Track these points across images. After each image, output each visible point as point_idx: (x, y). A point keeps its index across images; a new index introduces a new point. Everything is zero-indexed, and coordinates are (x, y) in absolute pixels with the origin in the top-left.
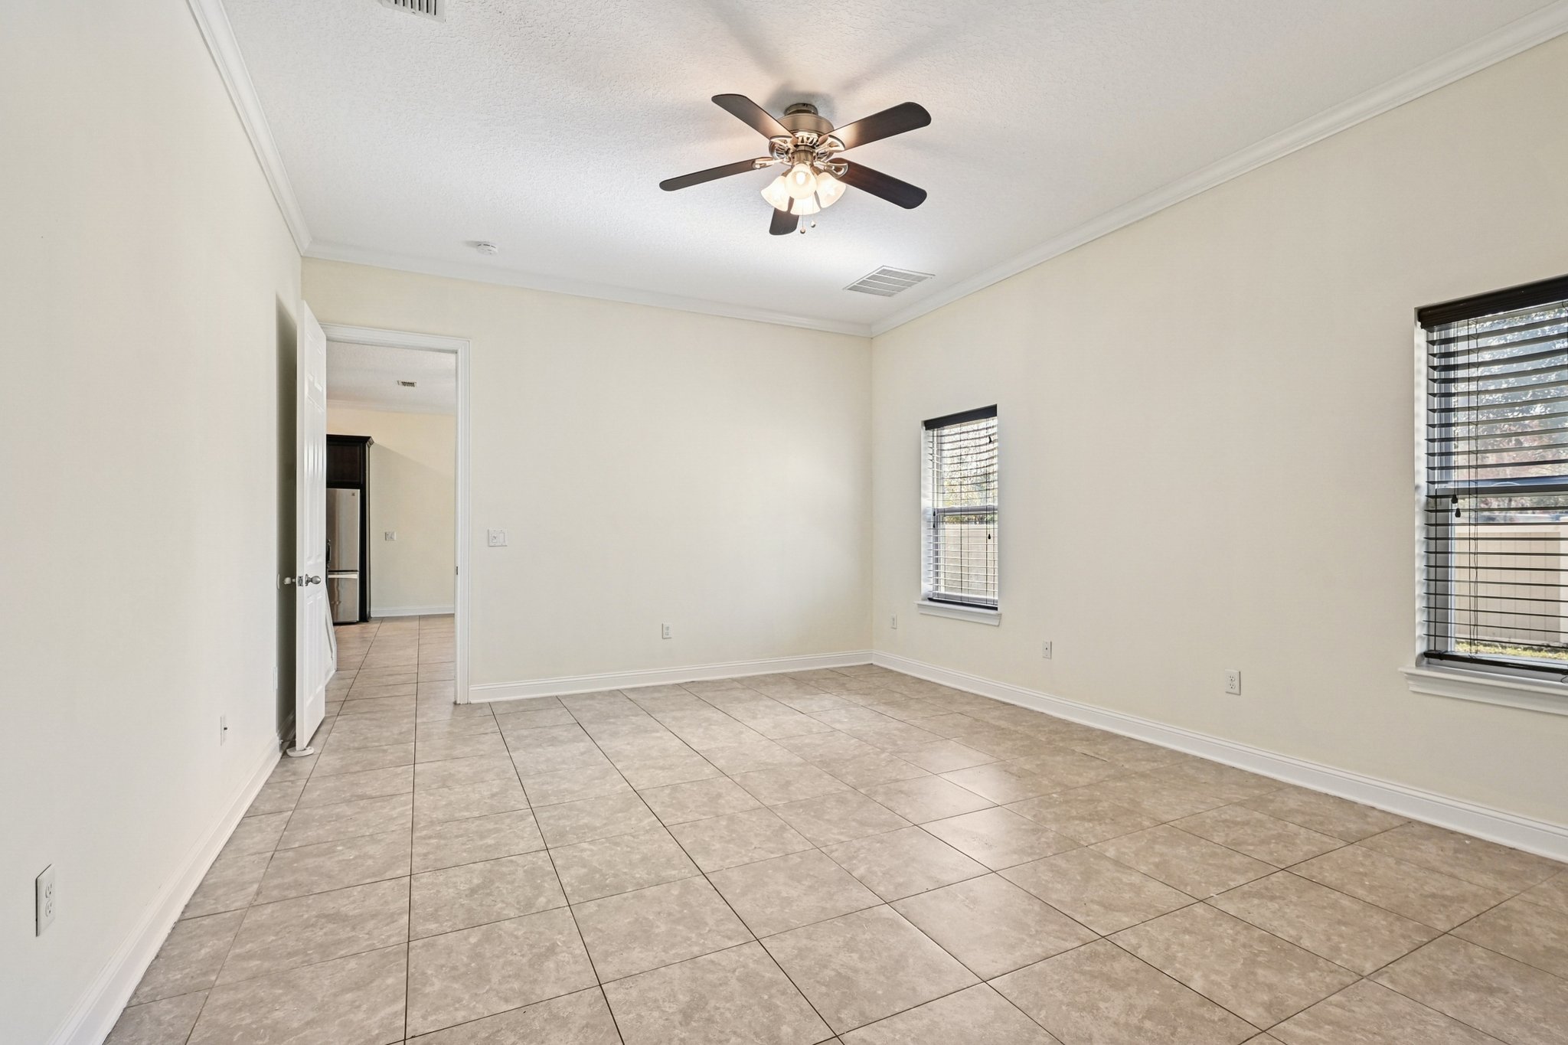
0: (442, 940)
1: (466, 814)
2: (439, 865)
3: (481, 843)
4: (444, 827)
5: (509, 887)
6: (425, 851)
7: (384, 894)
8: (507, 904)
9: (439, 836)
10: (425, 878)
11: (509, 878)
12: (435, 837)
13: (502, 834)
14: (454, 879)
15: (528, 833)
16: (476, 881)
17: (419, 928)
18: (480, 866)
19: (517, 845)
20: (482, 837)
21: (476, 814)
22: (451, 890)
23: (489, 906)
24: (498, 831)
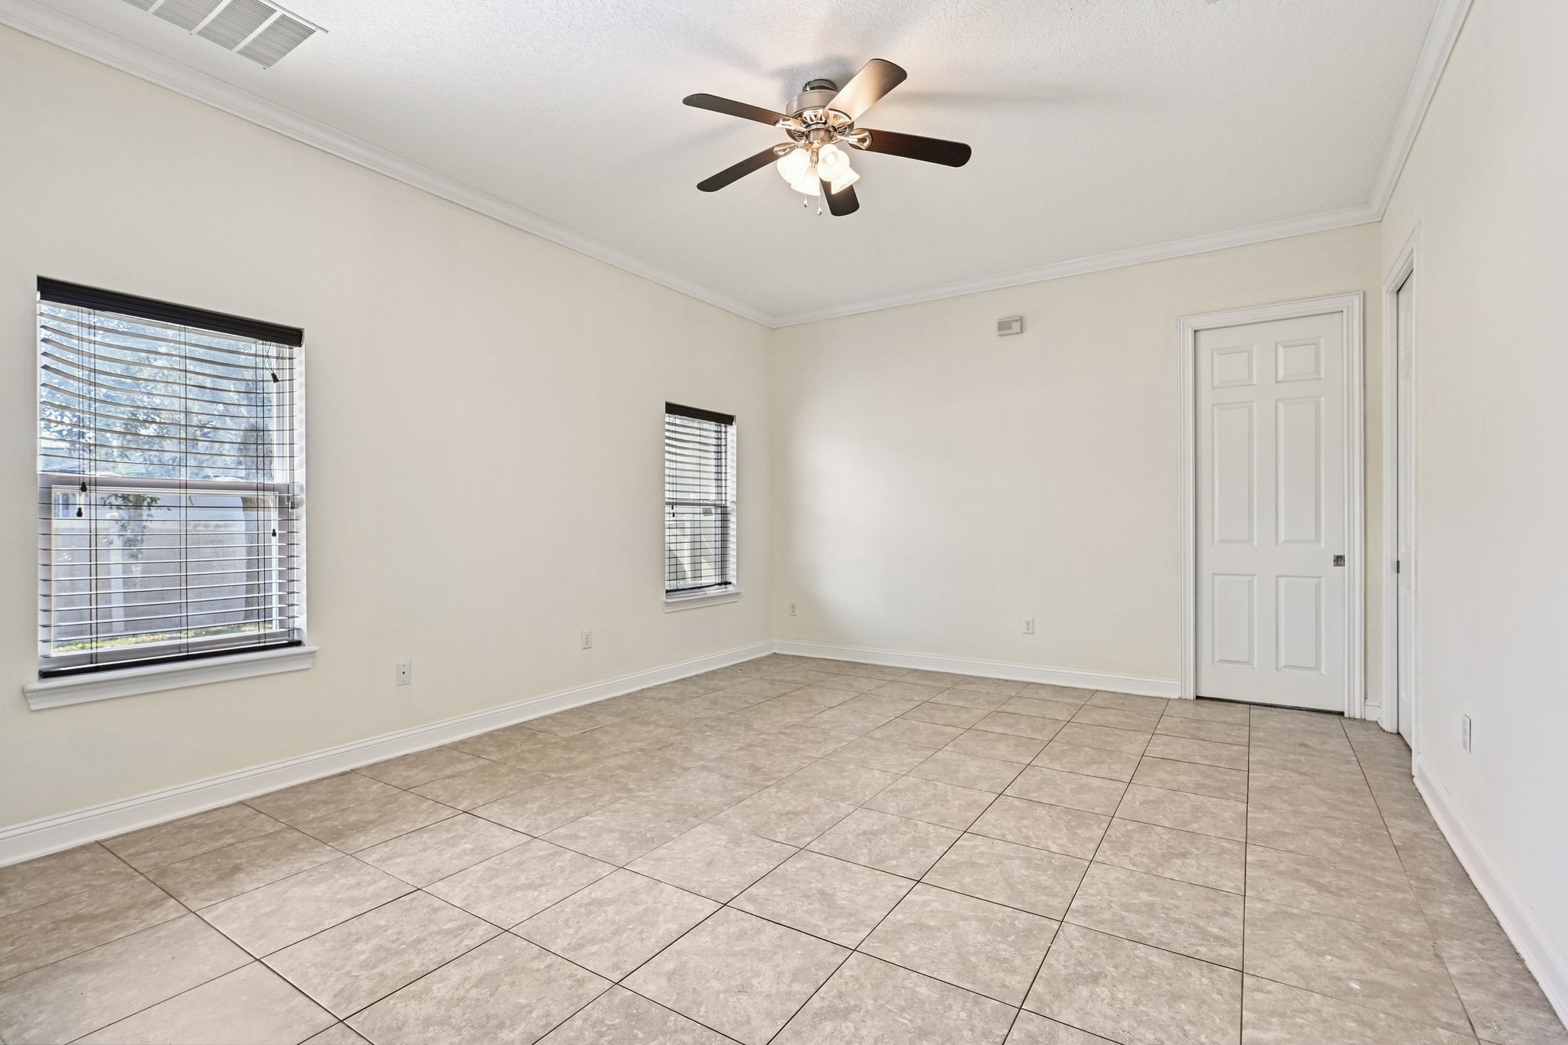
0: (1220, 834)
1: (1155, 958)
2: (1212, 893)
3: (1154, 899)
4: (1195, 948)
5: (1150, 846)
6: (1227, 920)
7: (1273, 889)
8: (1159, 835)
9: (1205, 935)
10: (1228, 886)
11: (1146, 852)
12: (1210, 934)
13: (1124, 899)
14: (1199, 872)
15: (1095, 886)
16: (1178, 862)
17: (1237, 847)
18: (1167, 874)
19: (1117, 879)
20: (1151, 906)
21: (1141, 951)
22: (1204, 864)
23: (1174, 840)
24: (1127, 907)
